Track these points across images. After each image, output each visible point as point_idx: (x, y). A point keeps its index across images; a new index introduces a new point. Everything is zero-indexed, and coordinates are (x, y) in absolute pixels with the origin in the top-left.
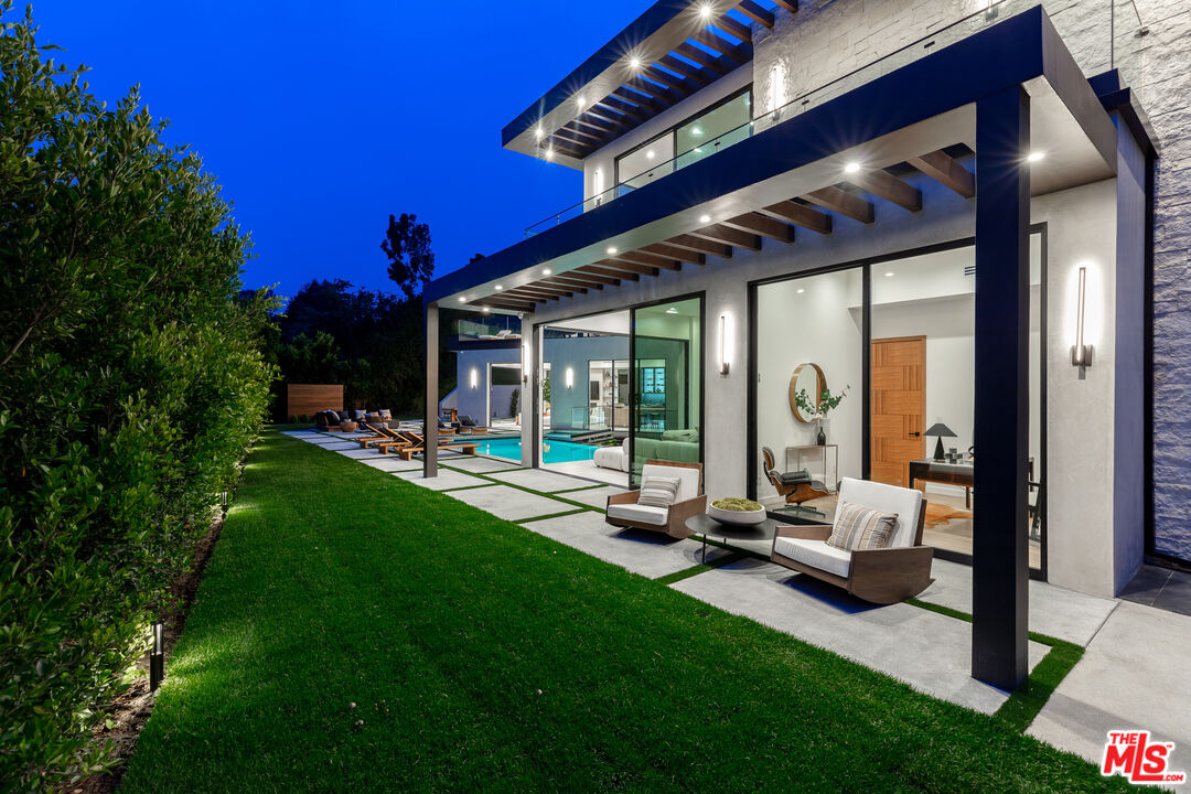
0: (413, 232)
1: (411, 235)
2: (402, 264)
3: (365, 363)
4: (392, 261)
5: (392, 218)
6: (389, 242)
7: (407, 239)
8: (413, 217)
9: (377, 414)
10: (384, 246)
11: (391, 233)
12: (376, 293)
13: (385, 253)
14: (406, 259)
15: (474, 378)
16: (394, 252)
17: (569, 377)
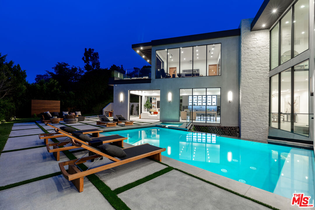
0: (93, 55)
1: (92, 56)
2: (89, 65)
3: (72, 93)
4: (86, 64)
5: (86, 49)
6: (85, 57)
7: (91, 57)
8: (93, 50)
9: (74, 114)
10: (83, 59)
11: (85, 54)
12: (78, 68)
13: (83, 61)
14: (91, 63)
15: (121, 97)
16: (87, 61)
17: (170, 97)
